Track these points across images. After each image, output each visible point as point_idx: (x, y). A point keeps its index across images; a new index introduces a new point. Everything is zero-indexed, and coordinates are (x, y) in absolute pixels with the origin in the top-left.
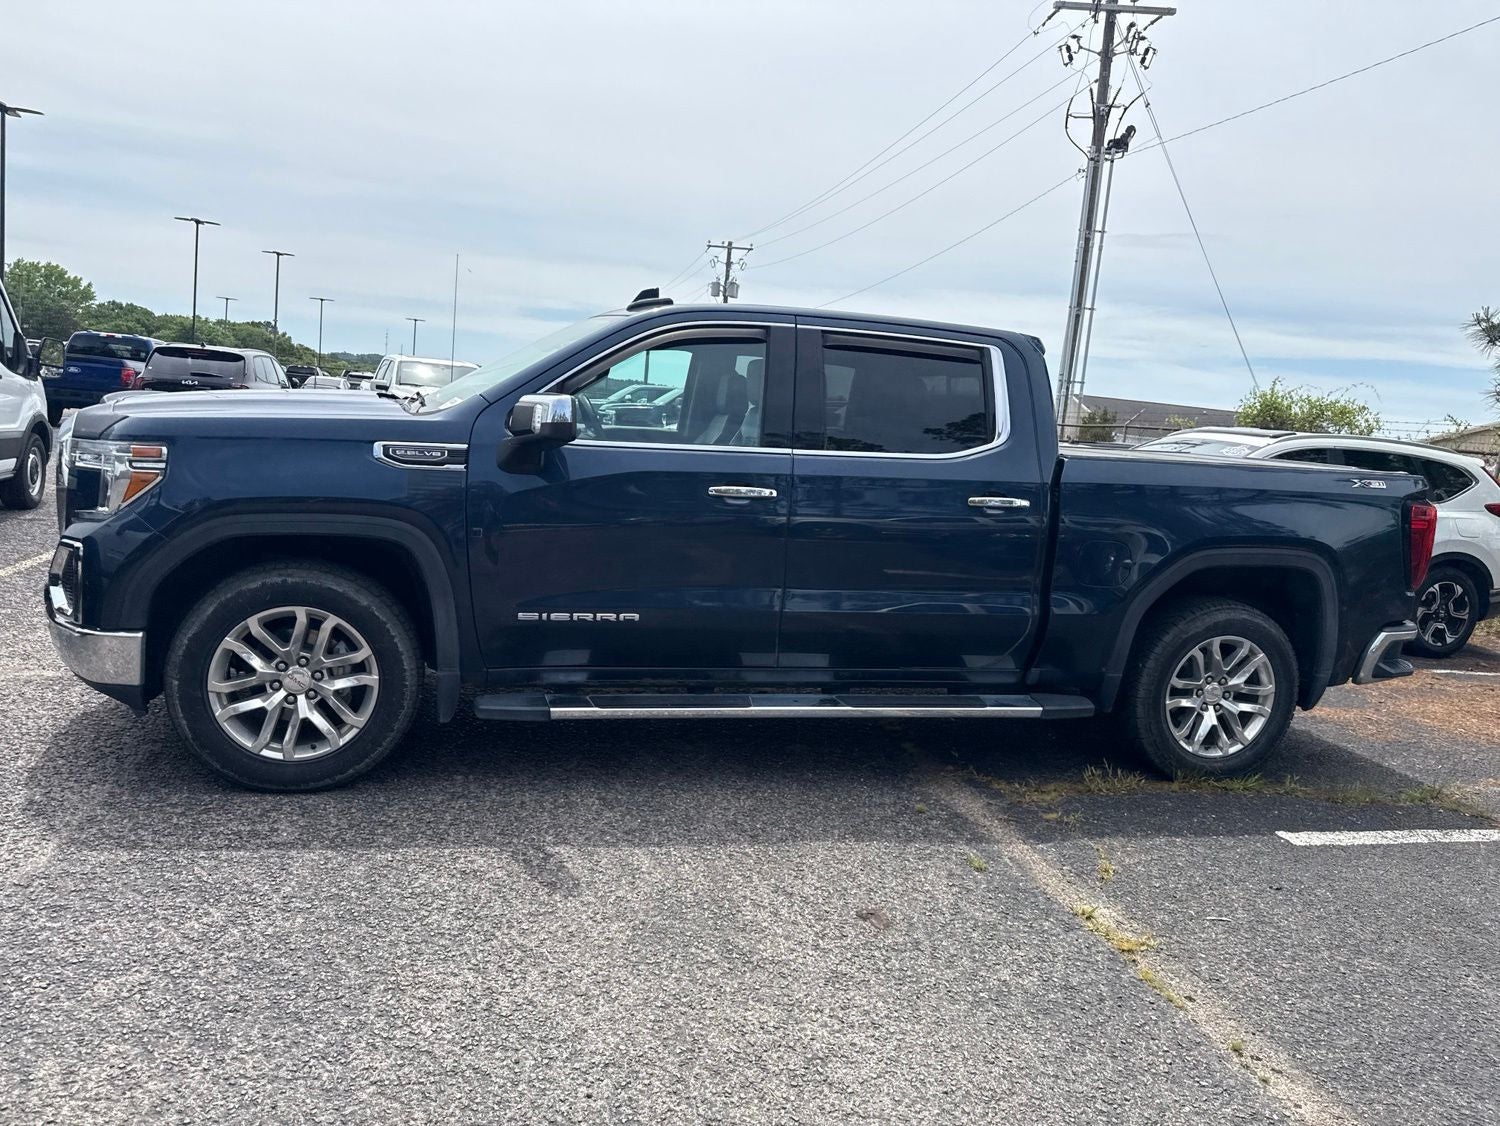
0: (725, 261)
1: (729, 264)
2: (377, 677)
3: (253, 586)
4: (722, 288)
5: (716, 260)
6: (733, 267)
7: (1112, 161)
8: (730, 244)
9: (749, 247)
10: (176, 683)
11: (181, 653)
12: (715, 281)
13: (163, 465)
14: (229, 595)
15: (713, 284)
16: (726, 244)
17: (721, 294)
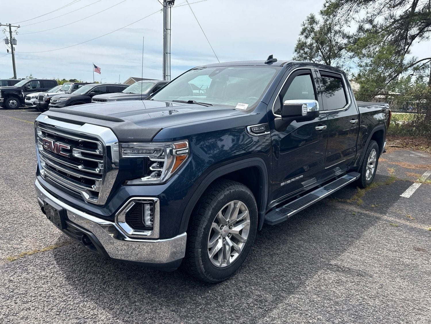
0: (9, 31)
1: (11, 32)
2: (249, 221)
3: (222, 197)
4: (9, 41)
5: (5, 31)
6: (12, 33)
7: (170, 7)
8: (10, 25)
9: (18, 26)
10: (200, 250)
11: (201, 236)
12: (6, 38)
13: (187, 151)
14: (215, 204)
15: (5, 39)
16: (8, 25)
17: (9, 43)
